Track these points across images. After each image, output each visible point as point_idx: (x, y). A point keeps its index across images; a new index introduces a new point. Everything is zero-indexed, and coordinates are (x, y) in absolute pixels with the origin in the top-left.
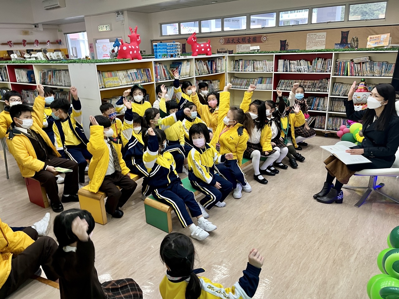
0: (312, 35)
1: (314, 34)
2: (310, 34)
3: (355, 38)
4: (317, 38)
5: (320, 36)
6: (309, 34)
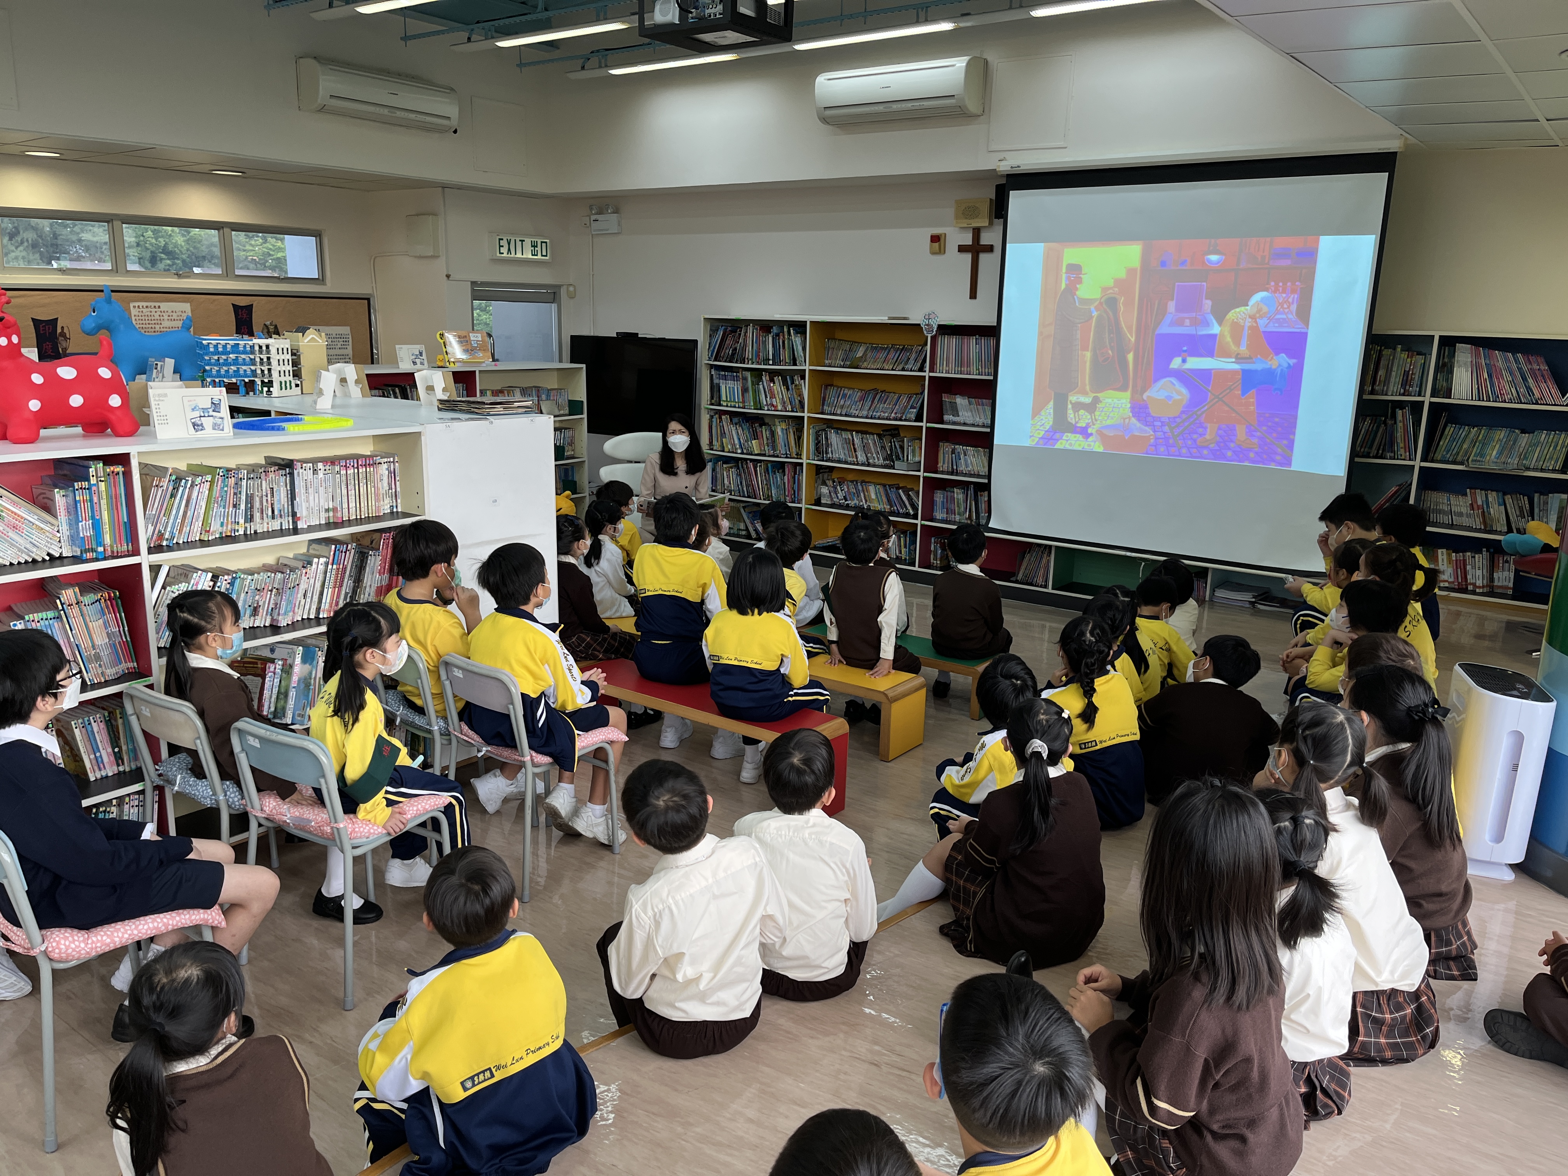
0: (147, 307)
1: (153, 304)
2: (141, 304)
3: (271, 324)
4: (166, 317)
5: (174, 314)
6: (137, 304)
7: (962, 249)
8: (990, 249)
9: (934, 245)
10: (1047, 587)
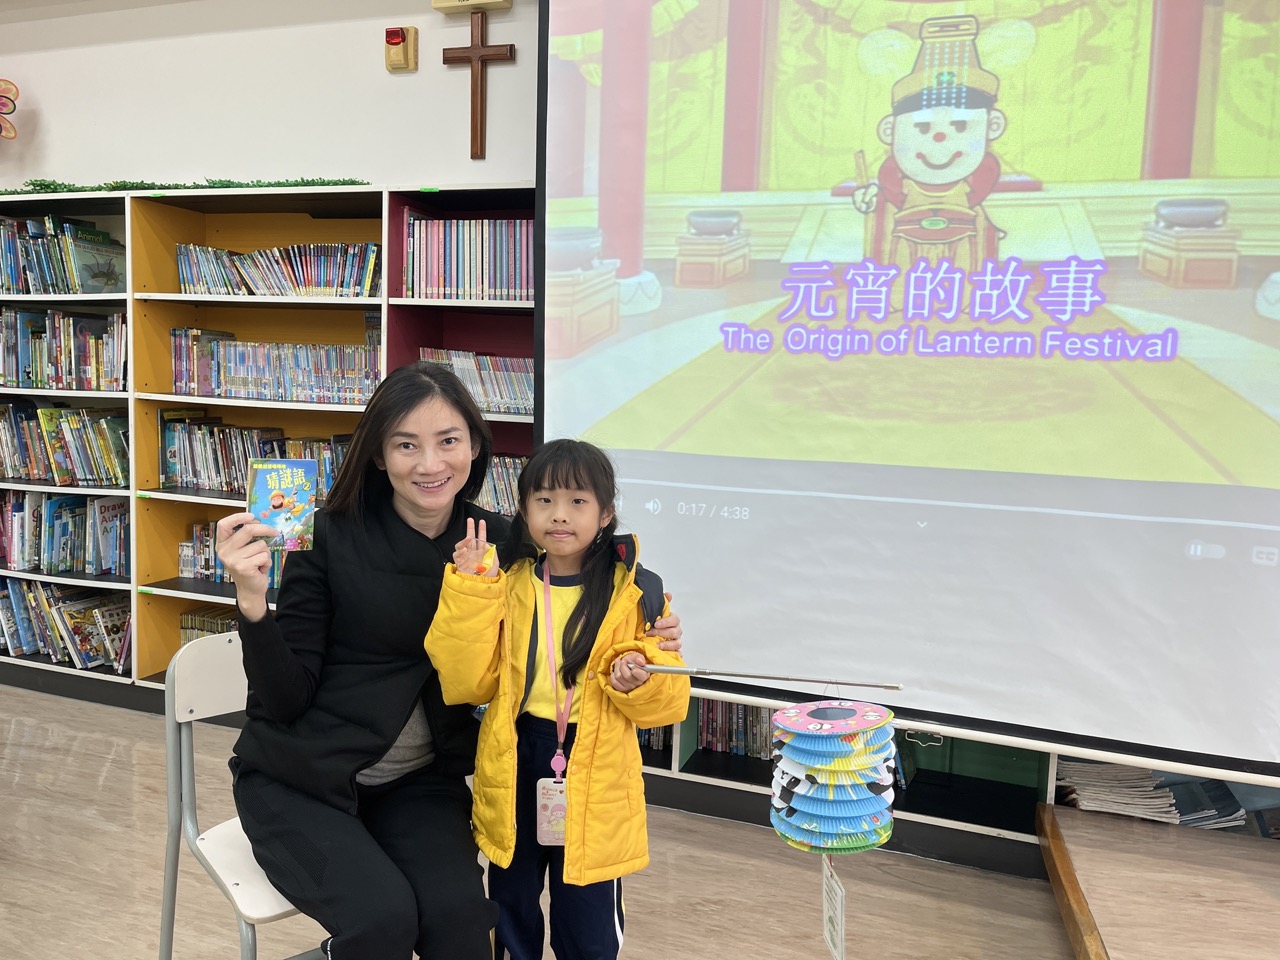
7: (452, 58)
8: (508, 55)
9: (394, 49)
10: (668, 767)
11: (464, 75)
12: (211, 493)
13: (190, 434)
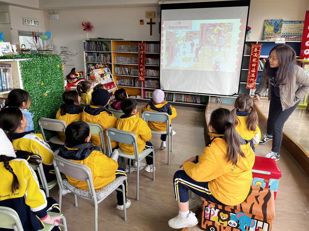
7: (148, 23)
8: (154, 23)
9: (141, 22)
10: (173, 101)
11: (149, 25)
12: (120, 74)
13: (117, 68)
